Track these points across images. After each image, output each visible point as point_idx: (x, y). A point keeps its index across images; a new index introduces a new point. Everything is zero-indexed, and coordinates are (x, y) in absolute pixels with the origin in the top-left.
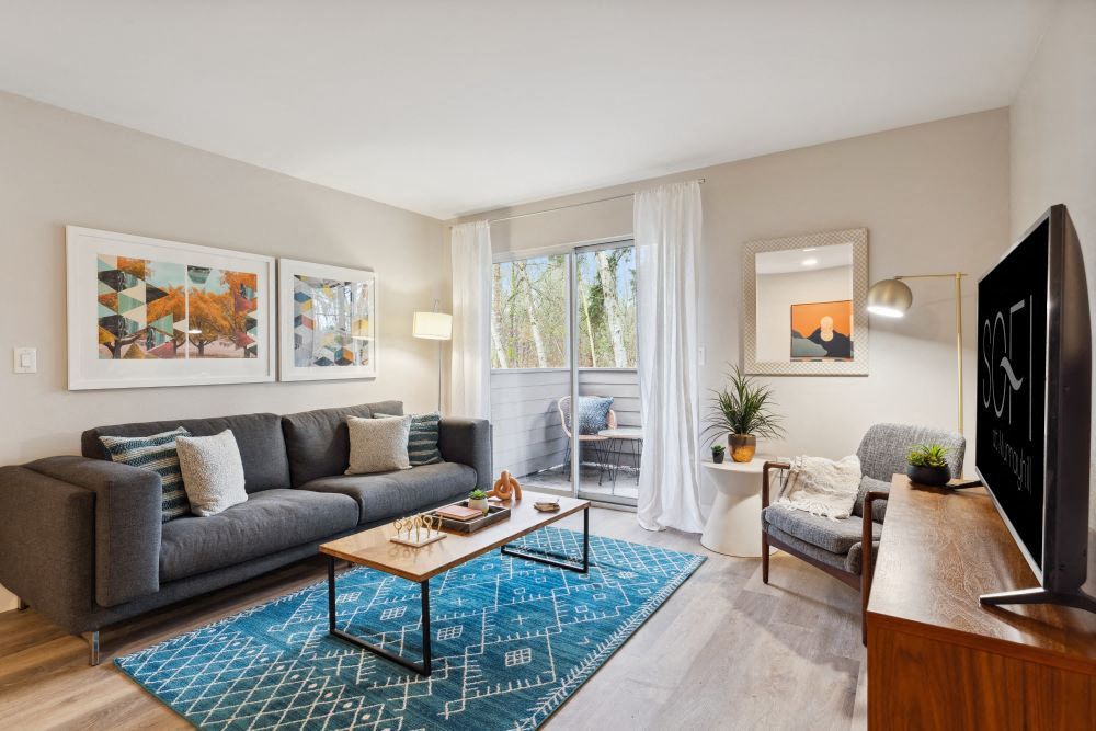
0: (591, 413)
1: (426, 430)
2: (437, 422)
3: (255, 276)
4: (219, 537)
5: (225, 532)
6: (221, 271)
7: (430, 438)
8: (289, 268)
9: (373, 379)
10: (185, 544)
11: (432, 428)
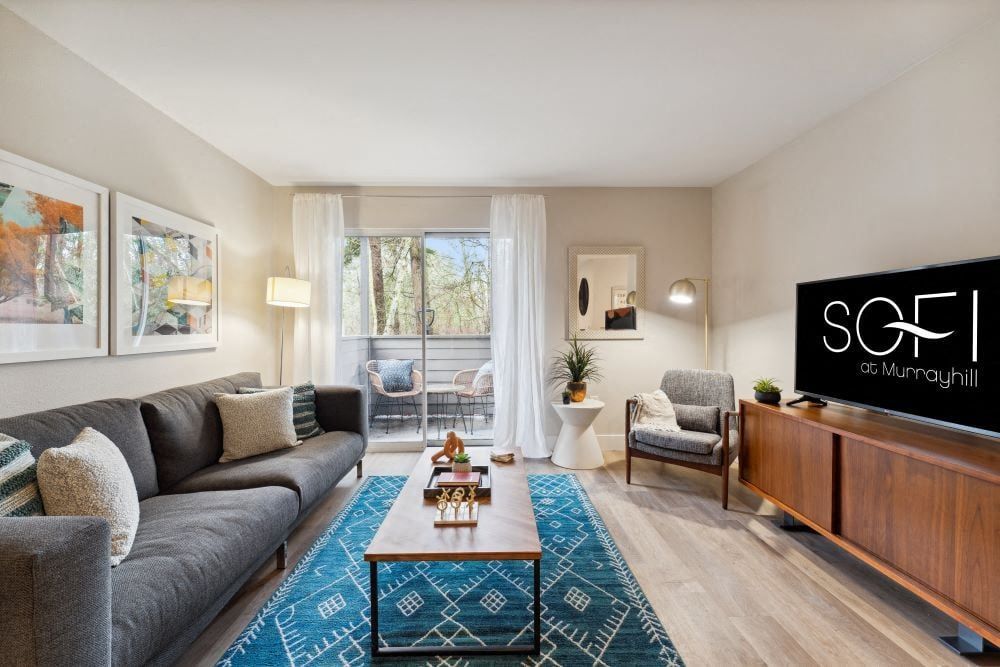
0: (399, 373)
1: (304, 401)
2: (313, 392)
3: (82, 209)
4: (177, 589)
5: (180, 577)
6: (29, 193)
7: (308, 408)
8: (126, 207)
9: (213, 349)
10: (135, 620)
11: (309, 399)
